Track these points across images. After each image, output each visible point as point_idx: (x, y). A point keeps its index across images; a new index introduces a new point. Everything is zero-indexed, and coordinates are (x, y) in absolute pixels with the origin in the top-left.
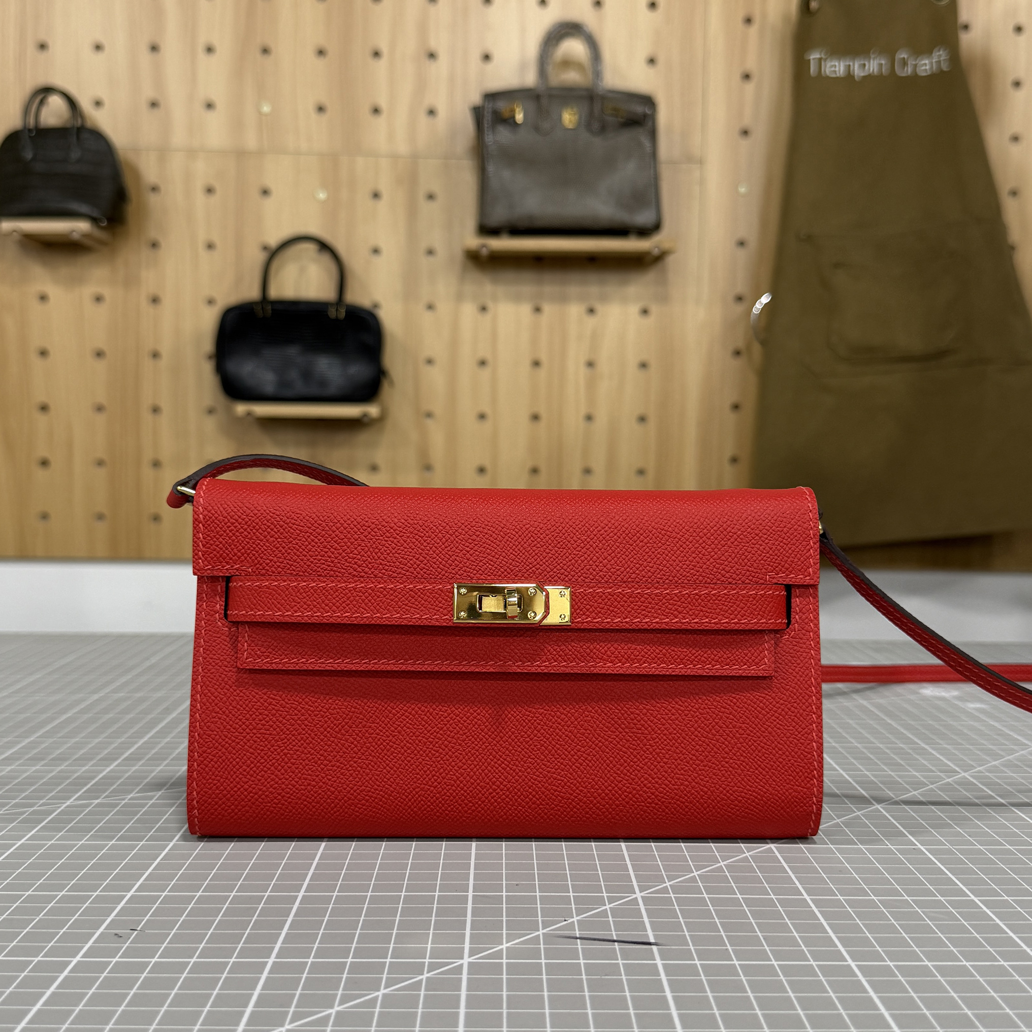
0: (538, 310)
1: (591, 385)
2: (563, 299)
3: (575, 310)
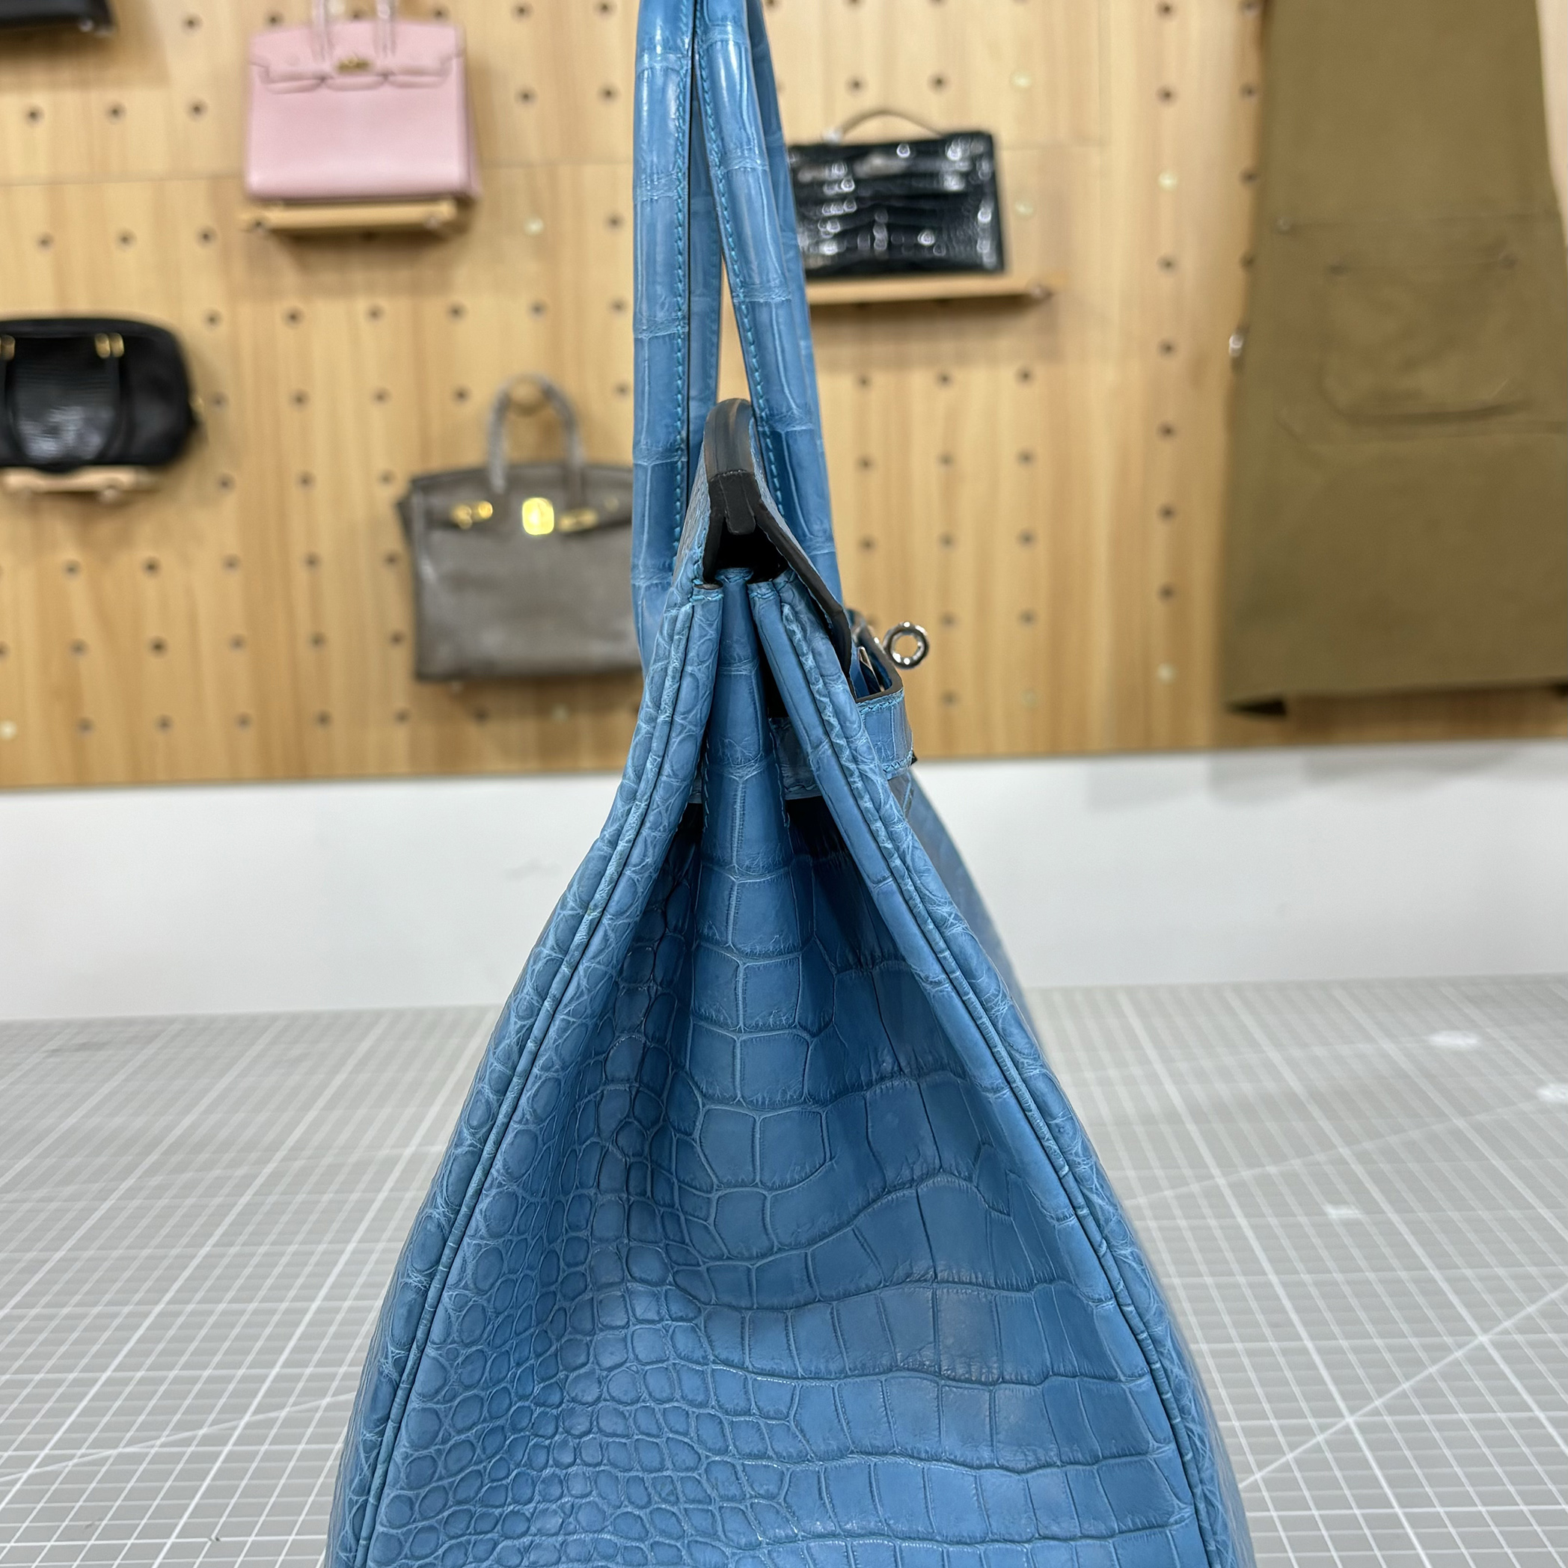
0: (864, 382)
1: (949, 489)
2: (901, 364)
3: (920, 381)
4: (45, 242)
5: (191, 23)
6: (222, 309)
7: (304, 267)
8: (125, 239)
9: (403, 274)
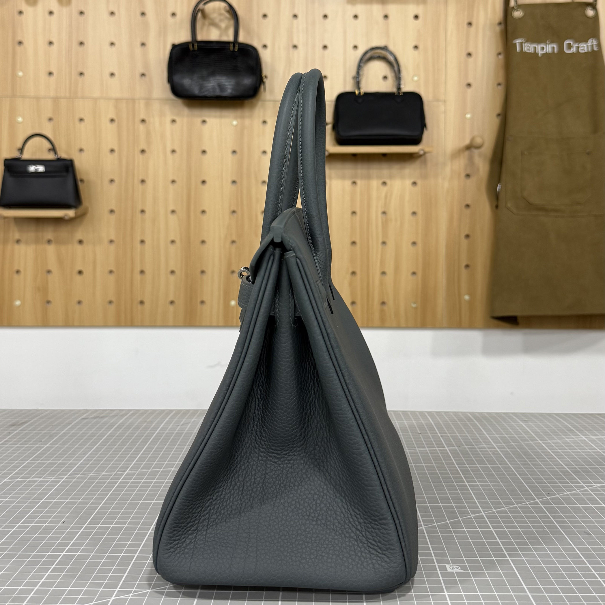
0: (354, 183)
1: (385, 224)
2: (369, 177)
3: (375, 183)
4: (50, 119)
6: (116, 147)
8: (81, 120)
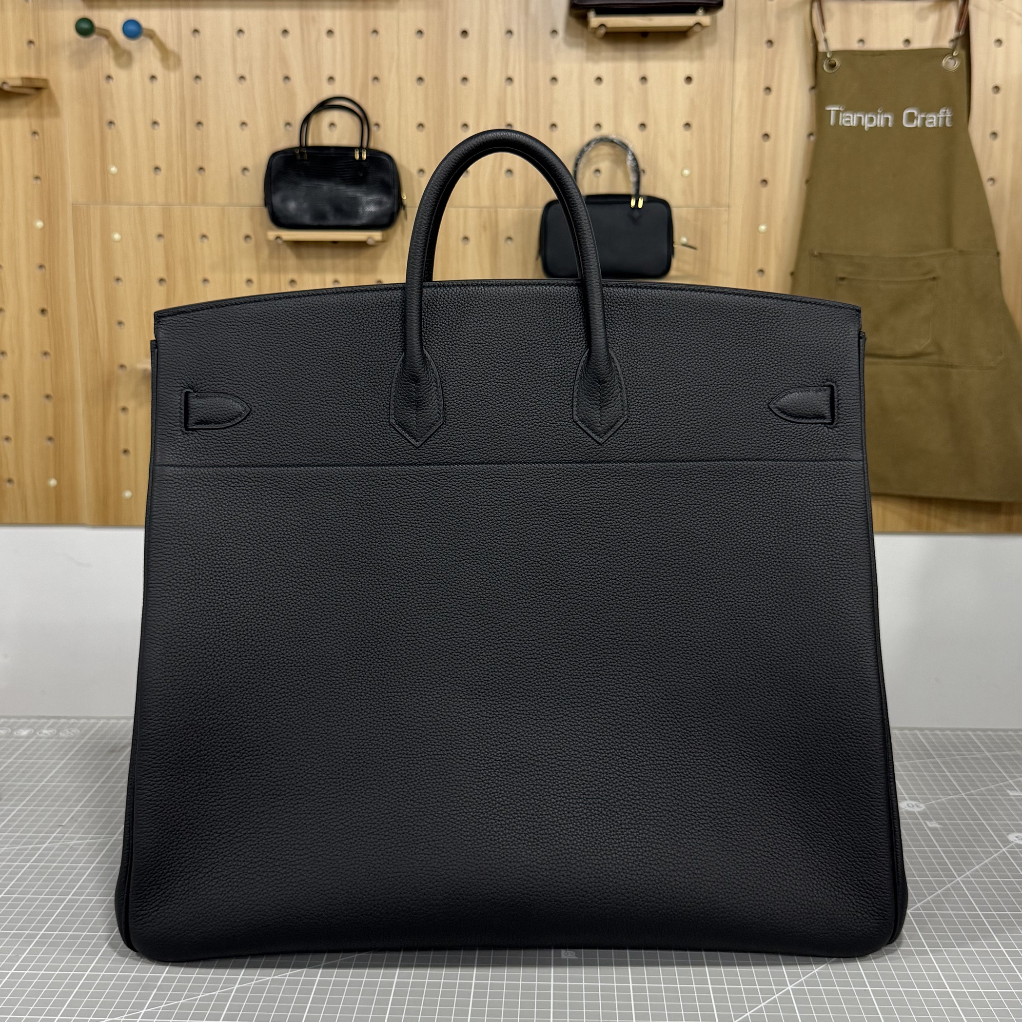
4: (160, 236)
5: (244, 124)
6: (254, 278)
7: (299, 256)
8: (204, 236)
9: (352, 262)
